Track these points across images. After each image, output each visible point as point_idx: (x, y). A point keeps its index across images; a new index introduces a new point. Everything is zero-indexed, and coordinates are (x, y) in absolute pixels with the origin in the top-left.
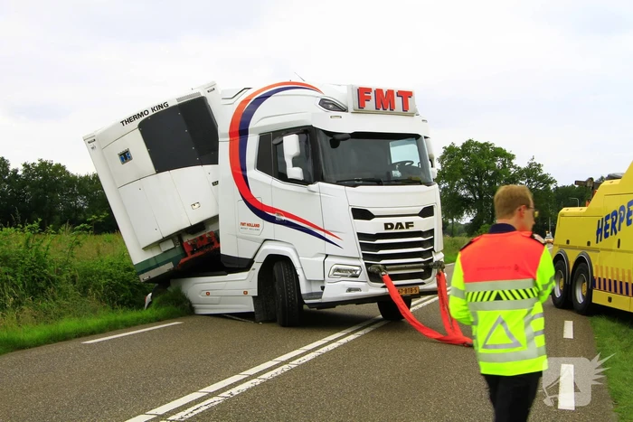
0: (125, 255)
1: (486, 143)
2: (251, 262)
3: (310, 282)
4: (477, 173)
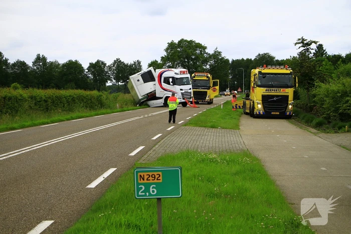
1: (191, 41)
2: (163, 97)
4: (187, 58)
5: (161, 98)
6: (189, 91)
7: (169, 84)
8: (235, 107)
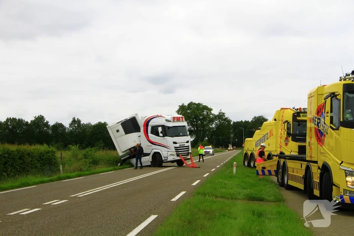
0: (118, 153)
1: (199, 104)
2: (150, 154)
3: (164, 157)
4: (195, 118)
5: (148, 155)
6: (187, 144)
7: (157, 134)
8: (260, 173)
